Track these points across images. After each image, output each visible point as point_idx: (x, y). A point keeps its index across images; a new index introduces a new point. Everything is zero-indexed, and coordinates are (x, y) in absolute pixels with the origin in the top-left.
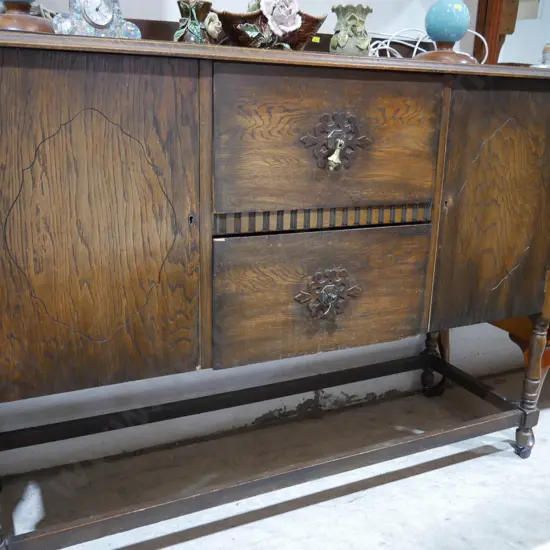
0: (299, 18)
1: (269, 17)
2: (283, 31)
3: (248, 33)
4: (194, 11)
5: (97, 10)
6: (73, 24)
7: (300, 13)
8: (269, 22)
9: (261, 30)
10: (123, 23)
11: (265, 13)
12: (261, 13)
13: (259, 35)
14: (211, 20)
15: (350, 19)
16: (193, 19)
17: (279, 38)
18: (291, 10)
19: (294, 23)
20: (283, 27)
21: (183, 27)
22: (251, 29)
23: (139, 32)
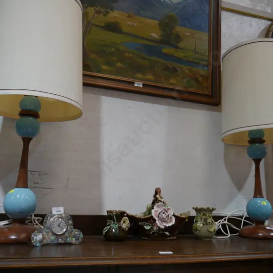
0: (174, 218)
1: (157, 219)
2: (164, 226)
3: (145, 227)
4: (115, 217)
5: (59, 226)
6: (43, 235)
7: (174, 215)
8: (157, 222)
9: (152, 225)
10: (73, 231)
11: (154, 217)
12: (152, 216)
13: (151, 228)
14: (124, 222)
15: (203, 215)
16: (114, 221)
17: (162, 229)
18: (169, 215)
19: (171, 221)
20: (165, 224)
21: (109, 225)
22: (147, 225)
23: (82, 234)
